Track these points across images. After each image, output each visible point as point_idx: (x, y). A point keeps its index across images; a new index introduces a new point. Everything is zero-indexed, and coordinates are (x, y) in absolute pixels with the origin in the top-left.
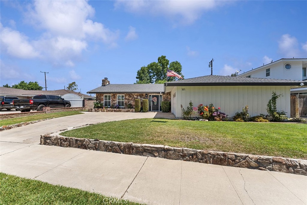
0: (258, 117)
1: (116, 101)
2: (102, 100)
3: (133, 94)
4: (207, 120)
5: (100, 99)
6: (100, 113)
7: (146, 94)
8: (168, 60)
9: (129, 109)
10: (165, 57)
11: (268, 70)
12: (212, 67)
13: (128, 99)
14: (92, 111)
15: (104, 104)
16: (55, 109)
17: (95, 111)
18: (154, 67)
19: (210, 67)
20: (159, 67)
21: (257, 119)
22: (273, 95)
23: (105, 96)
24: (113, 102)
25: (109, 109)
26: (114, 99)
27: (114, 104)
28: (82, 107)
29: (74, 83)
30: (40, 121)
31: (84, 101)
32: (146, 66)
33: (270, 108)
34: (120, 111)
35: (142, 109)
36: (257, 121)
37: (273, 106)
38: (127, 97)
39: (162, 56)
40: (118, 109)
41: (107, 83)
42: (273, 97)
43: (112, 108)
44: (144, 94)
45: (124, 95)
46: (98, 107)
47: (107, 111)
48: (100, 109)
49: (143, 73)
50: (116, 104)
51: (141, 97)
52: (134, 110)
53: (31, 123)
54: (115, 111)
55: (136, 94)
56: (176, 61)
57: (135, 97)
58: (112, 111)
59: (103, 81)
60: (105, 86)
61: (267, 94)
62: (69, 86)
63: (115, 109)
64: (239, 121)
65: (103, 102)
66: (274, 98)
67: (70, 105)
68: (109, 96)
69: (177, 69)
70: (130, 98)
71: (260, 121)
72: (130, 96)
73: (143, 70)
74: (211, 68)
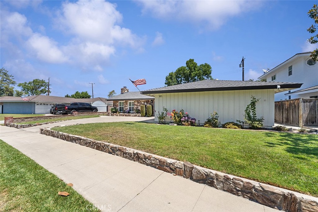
0: (228, 124)
1: (128, 107)
2: (117, 106)
3: (141, 100)
4: (176, 125)
5: (116, 105)
6: (115, 117)
7: (152, 101)
8: (197, 63)
9: (137, 114)
10: (193, 60)
11: (290, 68)
12: (243, 66)
13: (137, 105)
14: (109, 116)
15: (119, 110)
16: (82, 113)
17: (111, 115)
18: (181, 72)
19: (240, 67)
20: (186, 71)
21: (227, 126)
22: (252, 99)
23: (120, 102)
24: (126, 108)
25: (121, 114)
26: (126, 105)
27: (126, 109)
28: (106, 111)
29: (114, 91)
30: (61, 121)
31: (107, 107)
32: (174, 71)
33: (248, 114)
34: (130, 116)
35: (146, 113)
36: (226, 128)
37: (253, 112)
38: (136, 103)
39: (190, 59)
40: (128, 114)
41: (126, 91)
42: (252, 102)
43: (123, 113)
44: (150, 101)
45: (134, 101)
46: (114, 112)
47: (120, 116)
48: (115, 114)
49: (171, 78)
50: (127, 110)
51: (147, 103)
52: (140, 115)
53: (55, 122)
54: (126, 115)
55: (143, 100)
56: (205, 64)
57: (143, 103)
58: (123, 116)
59: (121, 90)
60: (123, 94)
61: (245, 99)
62: (110, 95)
63: (126, 114)
64: (207, 127)
65: (118, 108)
66: (253, 104)
67: (97, 111)
68: (123, 102)
69: (206, 72)
70: (138, 104)
71: (229, 128)
72: (138, 103)
73: (171, 75)
74: (242, 68)
